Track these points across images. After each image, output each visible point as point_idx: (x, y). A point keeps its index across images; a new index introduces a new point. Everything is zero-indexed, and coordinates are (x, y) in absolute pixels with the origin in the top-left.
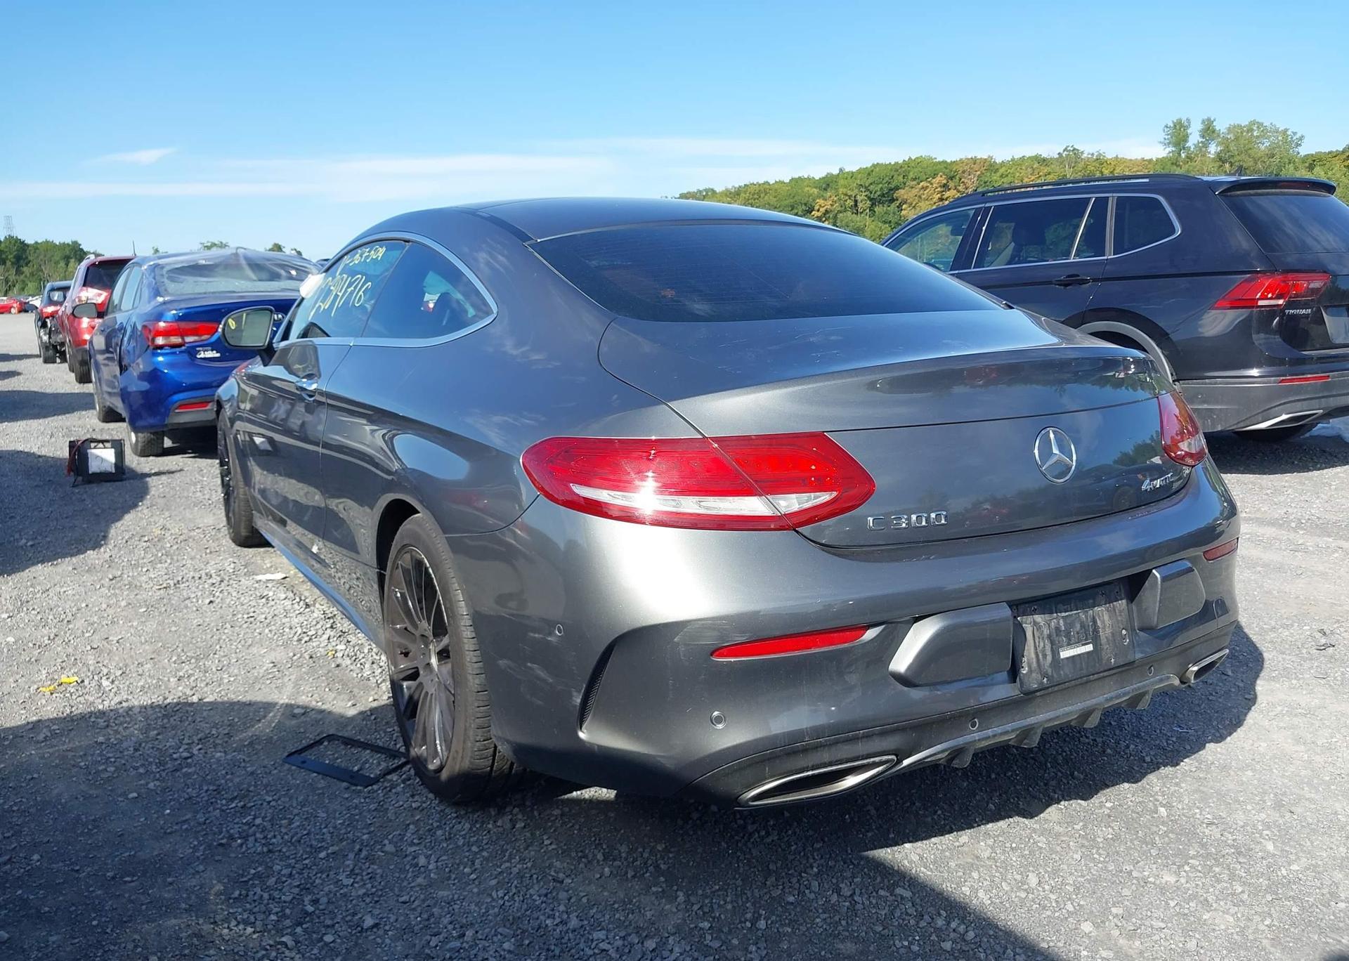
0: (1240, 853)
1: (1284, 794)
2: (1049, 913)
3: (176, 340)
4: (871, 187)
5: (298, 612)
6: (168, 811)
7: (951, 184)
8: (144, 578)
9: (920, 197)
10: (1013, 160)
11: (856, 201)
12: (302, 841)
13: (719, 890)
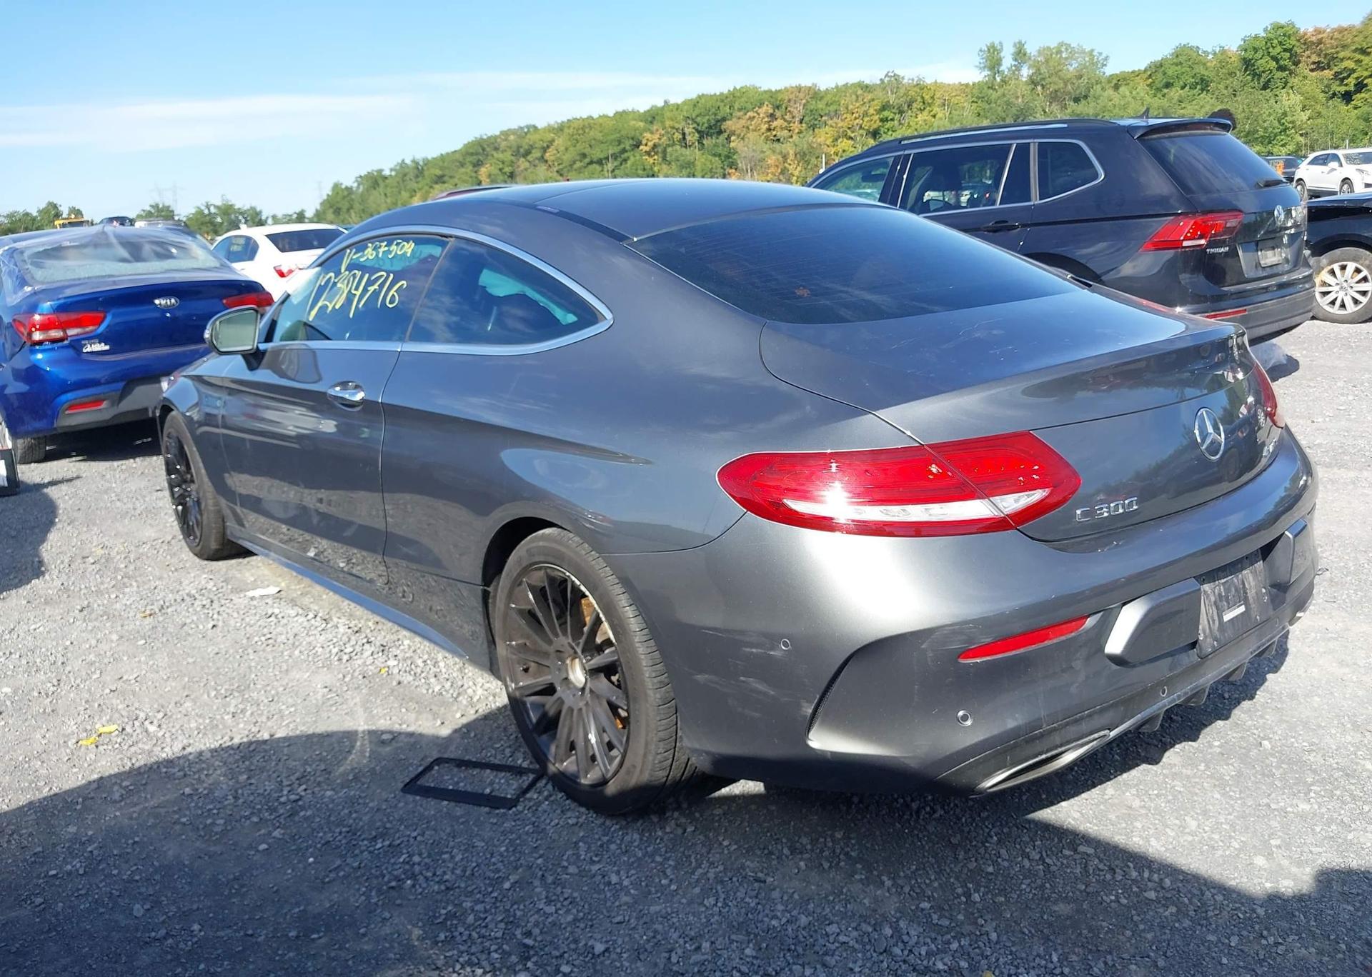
0: (1347, 775)
1: (1355, 715)
2: (1220, 853)
3: (56, 334)
4: (699, 119)
5: (320, 629)
6: (311, 860)
7: (778, 114)
8: (118, 606)
9: (748, 128)
10: (837, 87)
11: (684, 134)
12: (476, 874)
13: (917, 869)
